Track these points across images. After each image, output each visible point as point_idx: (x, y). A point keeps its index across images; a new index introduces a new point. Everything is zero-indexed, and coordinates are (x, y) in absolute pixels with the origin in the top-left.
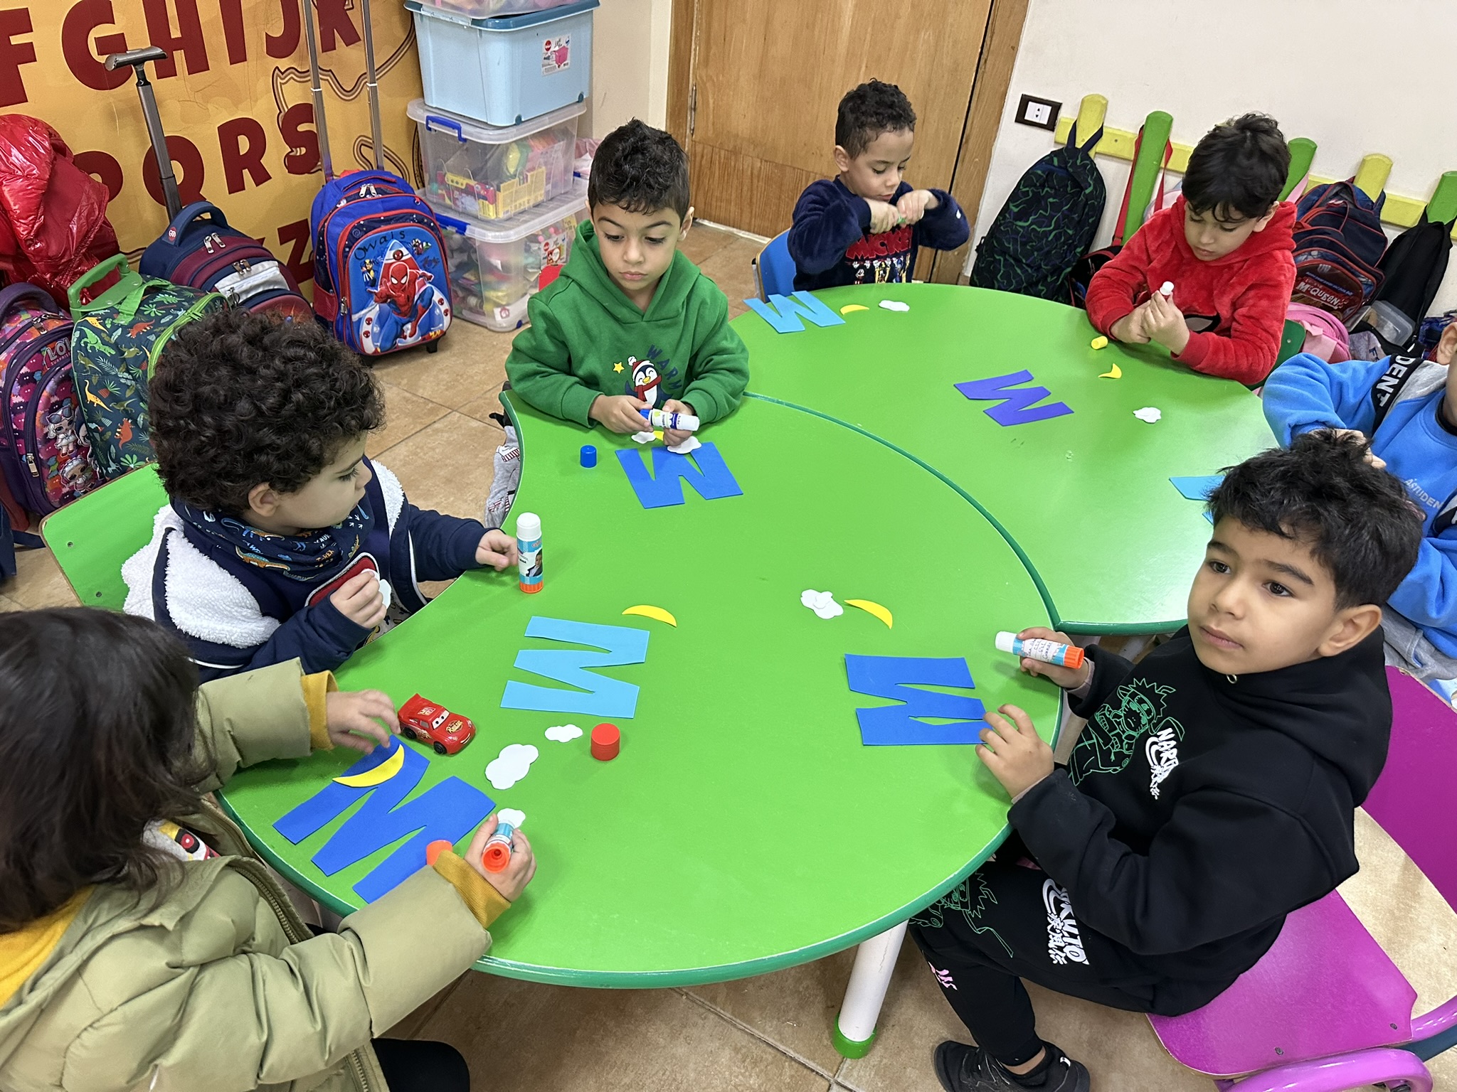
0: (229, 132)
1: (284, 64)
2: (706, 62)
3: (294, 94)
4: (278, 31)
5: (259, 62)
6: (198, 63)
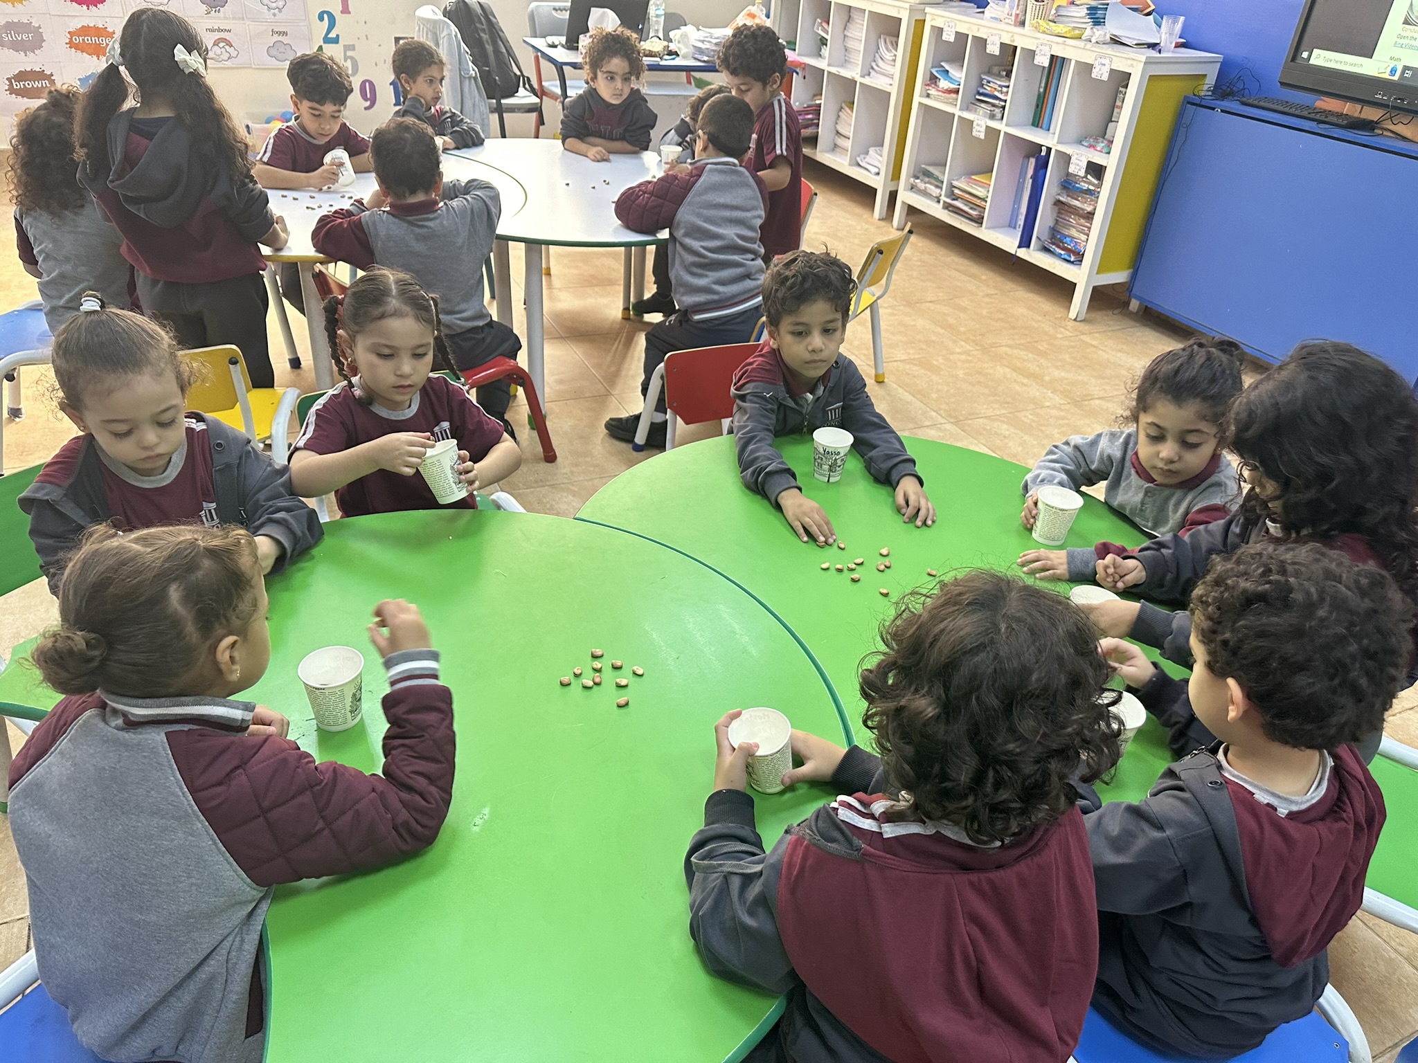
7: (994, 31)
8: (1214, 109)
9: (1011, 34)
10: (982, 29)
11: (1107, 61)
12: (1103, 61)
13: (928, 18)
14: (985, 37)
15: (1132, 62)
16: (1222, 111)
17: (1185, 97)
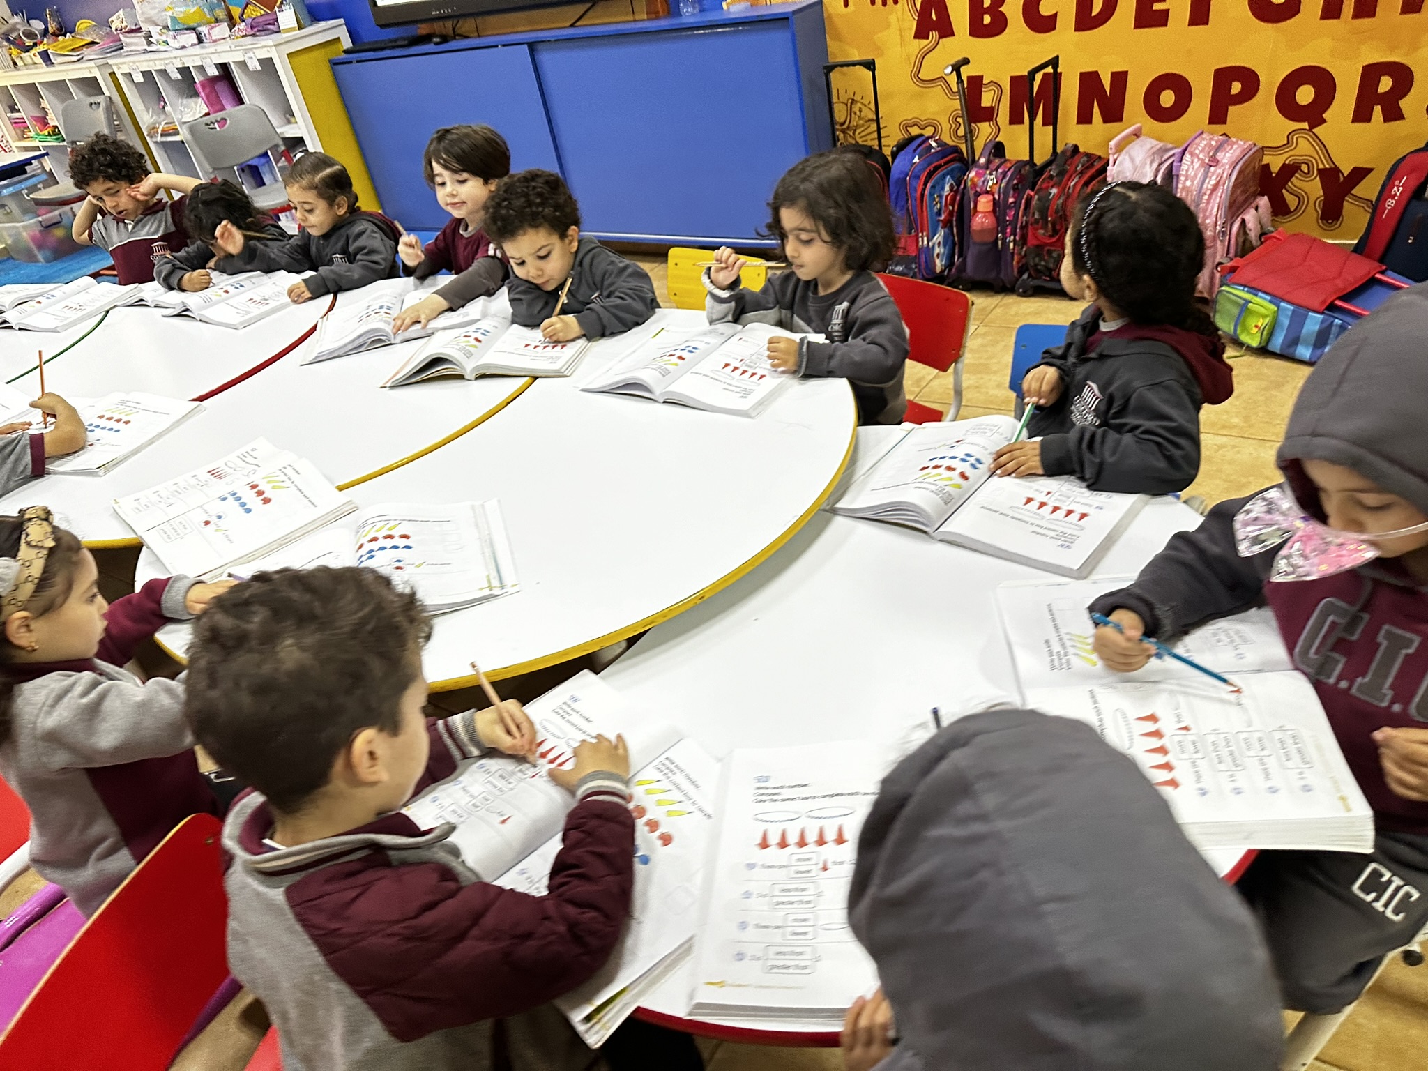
0: (1371, 74)
6: (1366, 10)
7: (167, 62)
8: (351, 62)
9: (179, 59)
10: (157, 62)
11: (251, 54)
12: (248, 55)
13: (115, 69)
14: (163, 68)
15: (265, 49)
16: (358, 62)
17: (330, 61)
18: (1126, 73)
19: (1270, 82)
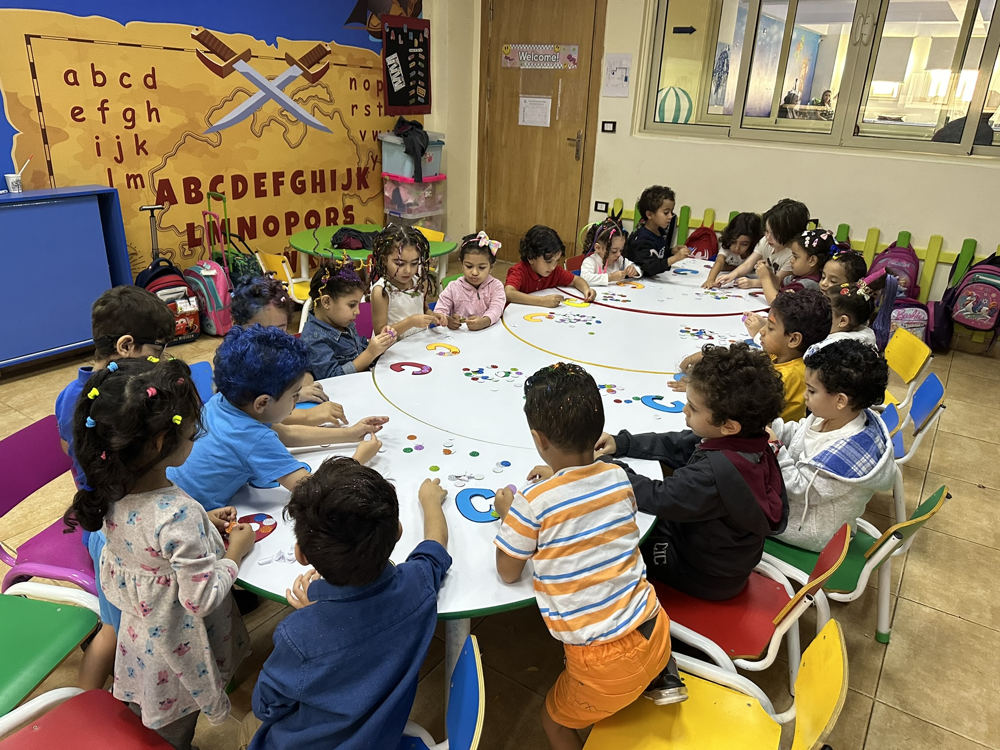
0: (329, 211)
1: (346, 192)
2: (489, 200)
3: (348, 202)
4: (345, 183)
5: (339, 191)
6: (323, 190)
18: (255, 217)
19: (302, 216)
